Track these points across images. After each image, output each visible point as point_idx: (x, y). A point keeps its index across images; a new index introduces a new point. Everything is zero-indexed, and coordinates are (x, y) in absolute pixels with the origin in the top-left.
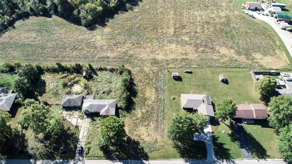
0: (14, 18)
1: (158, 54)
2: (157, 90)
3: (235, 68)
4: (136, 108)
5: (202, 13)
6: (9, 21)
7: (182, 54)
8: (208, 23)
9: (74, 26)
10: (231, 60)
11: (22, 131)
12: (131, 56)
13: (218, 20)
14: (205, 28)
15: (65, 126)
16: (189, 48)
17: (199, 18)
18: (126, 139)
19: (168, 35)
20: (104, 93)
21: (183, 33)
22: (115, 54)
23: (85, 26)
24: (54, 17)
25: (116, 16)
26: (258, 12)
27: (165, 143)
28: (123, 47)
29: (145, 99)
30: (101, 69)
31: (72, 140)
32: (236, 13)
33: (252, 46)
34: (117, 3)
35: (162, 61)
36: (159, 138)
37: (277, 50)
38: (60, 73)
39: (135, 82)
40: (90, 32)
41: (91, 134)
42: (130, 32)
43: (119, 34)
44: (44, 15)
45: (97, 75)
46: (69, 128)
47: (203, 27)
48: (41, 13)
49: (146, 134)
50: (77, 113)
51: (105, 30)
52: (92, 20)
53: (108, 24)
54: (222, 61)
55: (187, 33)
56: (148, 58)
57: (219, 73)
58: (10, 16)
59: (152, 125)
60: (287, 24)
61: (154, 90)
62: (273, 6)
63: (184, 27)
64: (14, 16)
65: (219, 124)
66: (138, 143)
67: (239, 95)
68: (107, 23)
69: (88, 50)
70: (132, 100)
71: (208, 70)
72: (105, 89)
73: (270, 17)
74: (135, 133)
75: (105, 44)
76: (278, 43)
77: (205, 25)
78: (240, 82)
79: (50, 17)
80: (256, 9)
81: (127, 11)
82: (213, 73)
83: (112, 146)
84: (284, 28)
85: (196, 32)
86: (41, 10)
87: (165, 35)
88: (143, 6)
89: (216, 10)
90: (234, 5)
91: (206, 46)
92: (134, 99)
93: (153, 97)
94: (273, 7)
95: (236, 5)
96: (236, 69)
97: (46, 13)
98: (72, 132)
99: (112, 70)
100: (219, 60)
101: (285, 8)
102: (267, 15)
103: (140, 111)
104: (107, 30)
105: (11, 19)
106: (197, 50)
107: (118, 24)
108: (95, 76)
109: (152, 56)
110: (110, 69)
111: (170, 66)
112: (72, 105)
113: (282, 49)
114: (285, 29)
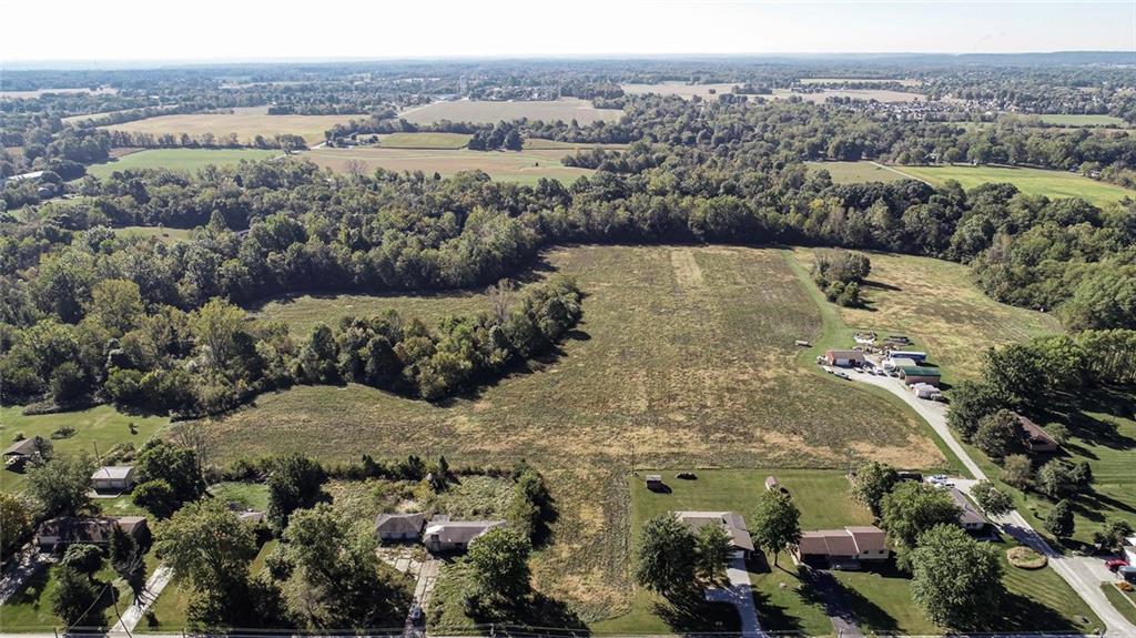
0: (255, 389)
1: (610, 446)
2: (608, 509)
3: (806, 468)
4: (557, 541)
5: (716, 373)
6: (244, 393)
7: (669, 444)
8: (731, 390)
9: (401, 402)
10: (794, 454)
11: (272, 583)
12: (544, 449)
13: (756, 384)
14: (726, 400)
15: (380, 572)
16: (686, 434)
17: (708, 382)
18: (531, 597)
19: (632, 413)
20: (475, 513)
21: (671, 408)
22: (504, 446)
23: (429, 400)
24: (352, 385)
25: (503, 381)
26: (859, 369)
27: (631, 604)
28: (523, 433)
29: (580, 526)
30: (468, 473)
31: (398, 598)
32: (802, 371)
33: (847, 429)
34: (508, 355)
35: (620, 458)
36: (617, 596)
37: (912, 435)
38: (368, 479)
39: (552, 495)
40: (441, 409)
41: (444, 588)
42: (539, 409)
43: (512, 411)
44: (328, 382)
45: (459, 484)
46: (388, 577)
47: (720, 398)
48: (322, 378)
49: (582, 588)
50: (408, 552)
51: (477, 405)
52: (445, 388)
53: (486, 395)
54: (771, 456)
55: (682, 408)
56: (586, 452)
57: (765, 477)
58: (249, 383)
59: (598, 573)
60: (931, 388)
61: (600, 509)
62: (895, 356)
63: (673, 398)
64: (256, 384)
65: (769, 571)
66: (562, 605)
67: (820, 517)
68: (481, 395)
69: (436, 439)
70: (547, 527)
71: (737, 474)
72: (479, 507)
73: (889, 377)
74: (555, 586)
75: (479, 429)
76: (913, 423)
77: (726, 394)
78: (820, 494)
79: (344, 385)
80: (853, 364)
81: (530, 372)
82: (750, 478)
83: (496, 610)
84: (925, 395)
85: (705, 406)
86: (324, 372)
87: (625, 413)
88: (570, 364)
89: (751, 366)
90: (795, 360)
91: (728, 430)
92: (550, 526)
93: (599, 522)
94: (892, 359)
95: (804, 357)
96: (809, 472)
97: (334, 378)
98: (397, 583)
99: (495, 474)
100: (762, 454)
101: (927, 361)
102: (883, 374)
103: (567, 547)
104: (480, 406)
105: (250, 389)
106: (708, 436)
107: (509, 395)
108: (453, 485)
109: (593, 448)
110: (490, 471)
111: (640, 466)
112: (397, 535)
113: (924, 433)
114: (929, 398)
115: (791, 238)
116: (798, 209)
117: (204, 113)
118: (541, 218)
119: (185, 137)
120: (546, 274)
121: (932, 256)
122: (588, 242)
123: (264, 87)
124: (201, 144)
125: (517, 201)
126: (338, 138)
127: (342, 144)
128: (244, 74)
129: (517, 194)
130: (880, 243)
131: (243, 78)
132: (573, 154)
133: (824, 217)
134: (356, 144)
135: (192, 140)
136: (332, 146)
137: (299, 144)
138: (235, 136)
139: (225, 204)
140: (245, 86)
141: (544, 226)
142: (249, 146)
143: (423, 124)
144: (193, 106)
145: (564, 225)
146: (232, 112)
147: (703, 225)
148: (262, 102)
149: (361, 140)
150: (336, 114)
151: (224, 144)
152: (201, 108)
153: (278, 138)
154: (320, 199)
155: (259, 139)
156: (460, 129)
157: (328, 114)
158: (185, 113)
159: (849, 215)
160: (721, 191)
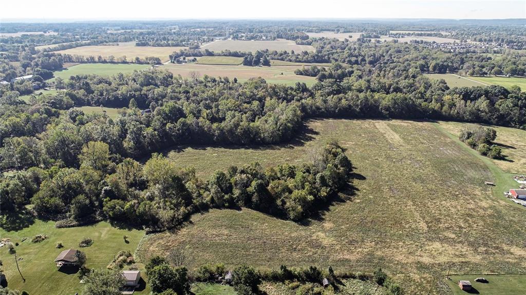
6: (184, 214)
7: (457, 256)
16: (462, 248)
24: (244, 209)
28: (363, 246)
42: (363, 228)
45: (344, 285)
52: (302, 213)
55: (448, 228)
63: (438, 221)
77: (468, 218)
85: (460, 227)
87: (416, 231)
90: (492, 194)
95: (496, 193)
99: (362, 278)
100: (518, 263)
106: (476, 250)
115: (436, 116)
116: (437, 101)
117: (104, 45)
118: (302, 104)
119: (100, 57)
120: (314, 136)
121: (516, 127)
122: (328, 117)
123: (129, 32)
124: (108, 61)
125: (287, 95)
126: (175, 58)
127: (179, 62)
128: (116, 26)
129: (287, 91)
130: (485, 120)
131: (116, 28)
132: (301, 69)
133: (452, 105)
134: (186, 62)
135: (103, 59)
136: (174, 63)
137: (158, 62)
138: (125, 57)
139: (134, 94)
140: (119, 32)
141: (303, 108)
142: (132, 63)
143: (216, 52)
144: (98, 41)
145: (314, 107)
146: (118, 45)
147: (387, 109)
148: (131, 40)
149: (188, 60)
150: (170, 46)
151: (120, 61)
152: (102, 42)
153: (147, 59)
154: (184, 92)
155: (137, 59)
156: (236, 55)
157: (166, 46)
158: (94, 45)
159: (467, 104)
160: (391, 90)
